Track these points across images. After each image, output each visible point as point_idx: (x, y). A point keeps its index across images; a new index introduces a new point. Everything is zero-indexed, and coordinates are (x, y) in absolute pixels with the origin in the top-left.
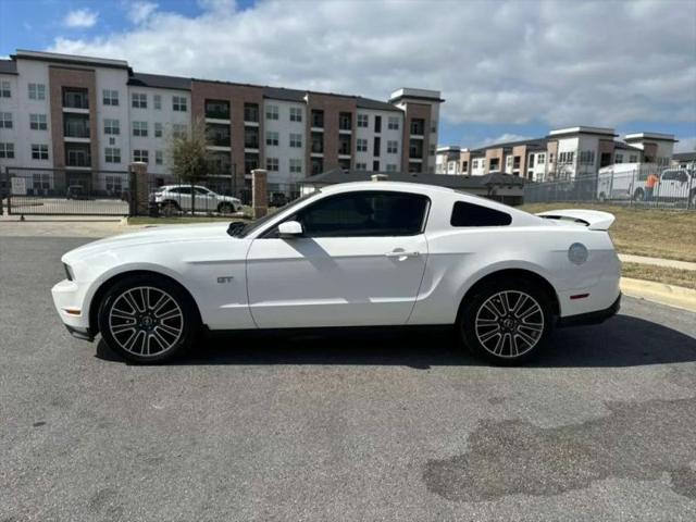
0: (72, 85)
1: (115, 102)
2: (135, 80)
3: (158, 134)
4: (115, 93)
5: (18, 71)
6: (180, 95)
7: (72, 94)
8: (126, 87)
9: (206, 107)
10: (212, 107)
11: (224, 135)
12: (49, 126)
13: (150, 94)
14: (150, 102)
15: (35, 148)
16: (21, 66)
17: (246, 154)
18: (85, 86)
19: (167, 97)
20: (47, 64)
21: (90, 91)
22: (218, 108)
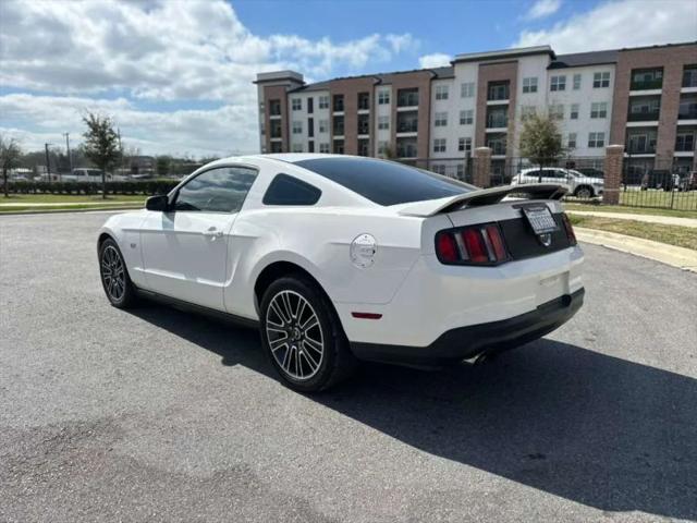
0: (496, 79)
1: (534, 89)
2: (556, 63)
3: (574, 116)
4: (535, 80)
5: (456, 74)
6: (602, 70)
7: (496, 88)
8: (546, 72)
9: (632, 78)
10: (639, 78)
11: (651, 107)
12: (474, 121)
13: (569, 74)
14: (569, 83)
15: (461, 142)
16: (458, 68)
17: (679, 127)
18: (506, 78)
19: (588, 75)
20: (478, 63)
21: (512, 82)
22: (647, 77)
